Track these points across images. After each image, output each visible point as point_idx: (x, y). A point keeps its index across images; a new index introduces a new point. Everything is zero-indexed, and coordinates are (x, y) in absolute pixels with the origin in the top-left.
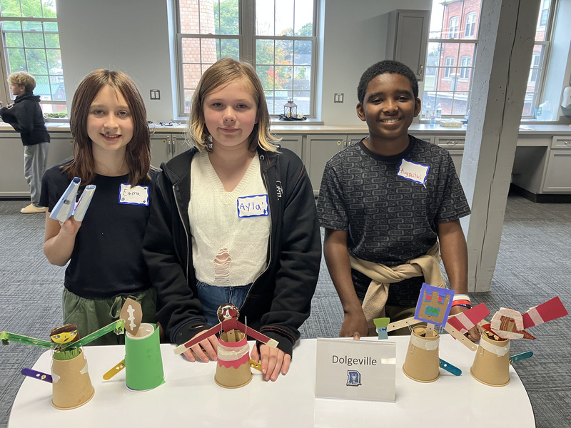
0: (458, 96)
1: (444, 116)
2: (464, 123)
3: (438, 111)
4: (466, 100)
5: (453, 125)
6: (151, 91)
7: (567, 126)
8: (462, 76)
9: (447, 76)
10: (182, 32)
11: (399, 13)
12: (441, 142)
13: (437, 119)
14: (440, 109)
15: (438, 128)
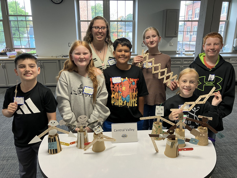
0: (191, 43)
1: (186, 51)
2: (194, 54)
3: (183, 49)
4: (195, 44)
5: (190, 55)
6: (69, 43)
7: (236, 54)
8: (194, 34)
9: (187, 34)
10: (81, 20)
11: (167, 10)
12: (185, 61)
13: (183, 52)
14: (184, 48)
15: (184, 56)
